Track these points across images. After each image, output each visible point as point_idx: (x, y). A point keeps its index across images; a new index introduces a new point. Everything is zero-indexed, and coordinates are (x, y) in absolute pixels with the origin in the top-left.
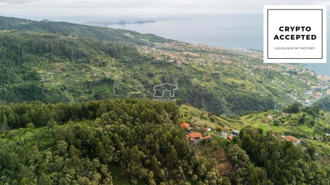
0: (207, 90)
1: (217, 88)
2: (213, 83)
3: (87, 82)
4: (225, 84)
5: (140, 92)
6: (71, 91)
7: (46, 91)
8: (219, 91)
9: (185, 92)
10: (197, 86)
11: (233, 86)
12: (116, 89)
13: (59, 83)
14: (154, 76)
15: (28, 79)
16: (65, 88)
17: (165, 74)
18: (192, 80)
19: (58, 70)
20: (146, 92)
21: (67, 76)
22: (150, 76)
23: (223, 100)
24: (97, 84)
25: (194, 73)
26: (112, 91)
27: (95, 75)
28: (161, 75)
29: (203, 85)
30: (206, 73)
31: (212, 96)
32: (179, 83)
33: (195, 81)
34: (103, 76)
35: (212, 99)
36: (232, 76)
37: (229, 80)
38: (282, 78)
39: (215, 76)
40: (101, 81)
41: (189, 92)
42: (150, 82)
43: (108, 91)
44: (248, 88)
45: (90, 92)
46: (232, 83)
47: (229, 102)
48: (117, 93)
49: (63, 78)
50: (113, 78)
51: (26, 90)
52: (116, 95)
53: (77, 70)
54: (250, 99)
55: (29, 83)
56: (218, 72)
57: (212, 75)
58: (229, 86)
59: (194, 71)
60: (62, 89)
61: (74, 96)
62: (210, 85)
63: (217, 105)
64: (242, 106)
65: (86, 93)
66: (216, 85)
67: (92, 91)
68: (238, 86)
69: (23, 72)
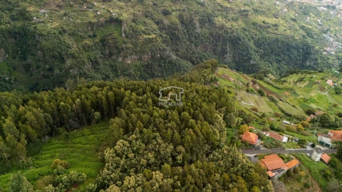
0: (233, 32)
1: (244, 29)
2: (240, 22)
3: (90, 22)
4: (254, 24)
5: (154, 36)
6: (72, 34)
7: (41, 35)
8: (247, 33)
9: (207, 35)
10: (222, 27)
11: (264, 27)
12: (125, 32)
13: (56, 24)
14: (170, 13)
15: (17, 19)
16: (64, 31)
17: (184, 11)
18: (216, 19)
19: (53, 7)
20: (161, 35)
21: (65, 15)
22: (166, 13)
23: (251, 44)
24: (102, 26)
25: (218, 10)
26: (121, 35)
27: (99, 13)
28: (178, 13)
29: (228, 25)
30: (233, 10)
31: (240, 40)
32: (200, 23)
33: (219, 20)
34: (109, 15)
35: (238, 44)
36: (263, 13)
37: (260, 19)
38: (318, 14)
39: (244, 14)
40: (106, 21)
41: (211, 34)
42: (166, 22)
43: (116, 35)
44: (281, 29)
45: (95, 36)
46: (264, 22)
47: (257, 47)
48: (127, 37)
49: (61, 17)
50: (121, 18)
51: (16, 33)
52: (126, 40)
53: (77, 7)
54: (282, 42)
55: (19, 24)
56: (247, 8)
57: (240, 12)
58: (260, 26)
59: (219, 8)
60: (60, 33)
61: (76, 41)
62: (237, 26)
63: (243, 50)
64: (272, 51)
65: (90, 37)
66: (244, 26)
67: (97, 34)
68: (269, 27)
69: (10, 10)
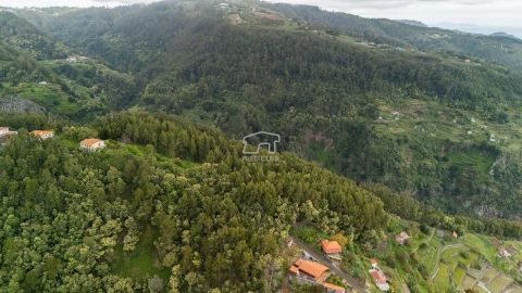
3: (447, 140)
6: (414, 148)
7: (374, 136)
12: (496, 169)
13: (401, 130)
15: (364, 115)
16: (406, 141)
19: (411, 112)
21: (418, 123)
24: (464, 150)
26: (487, 170)
27: (469, 132)
34: (485, 138)
40: (474, 146)
43: (480, 168)
45: (445, 159)
48: (496, 177)
49: (412, 125)
50: (502, 148)
51: (353, 128)
52: (492, 180)
53: (444, 118)
55: (362, 120)
60: (398, 141)
61: (415, 157)
65: (437, 158)
67: (449, 158)
69: (362, 104)
